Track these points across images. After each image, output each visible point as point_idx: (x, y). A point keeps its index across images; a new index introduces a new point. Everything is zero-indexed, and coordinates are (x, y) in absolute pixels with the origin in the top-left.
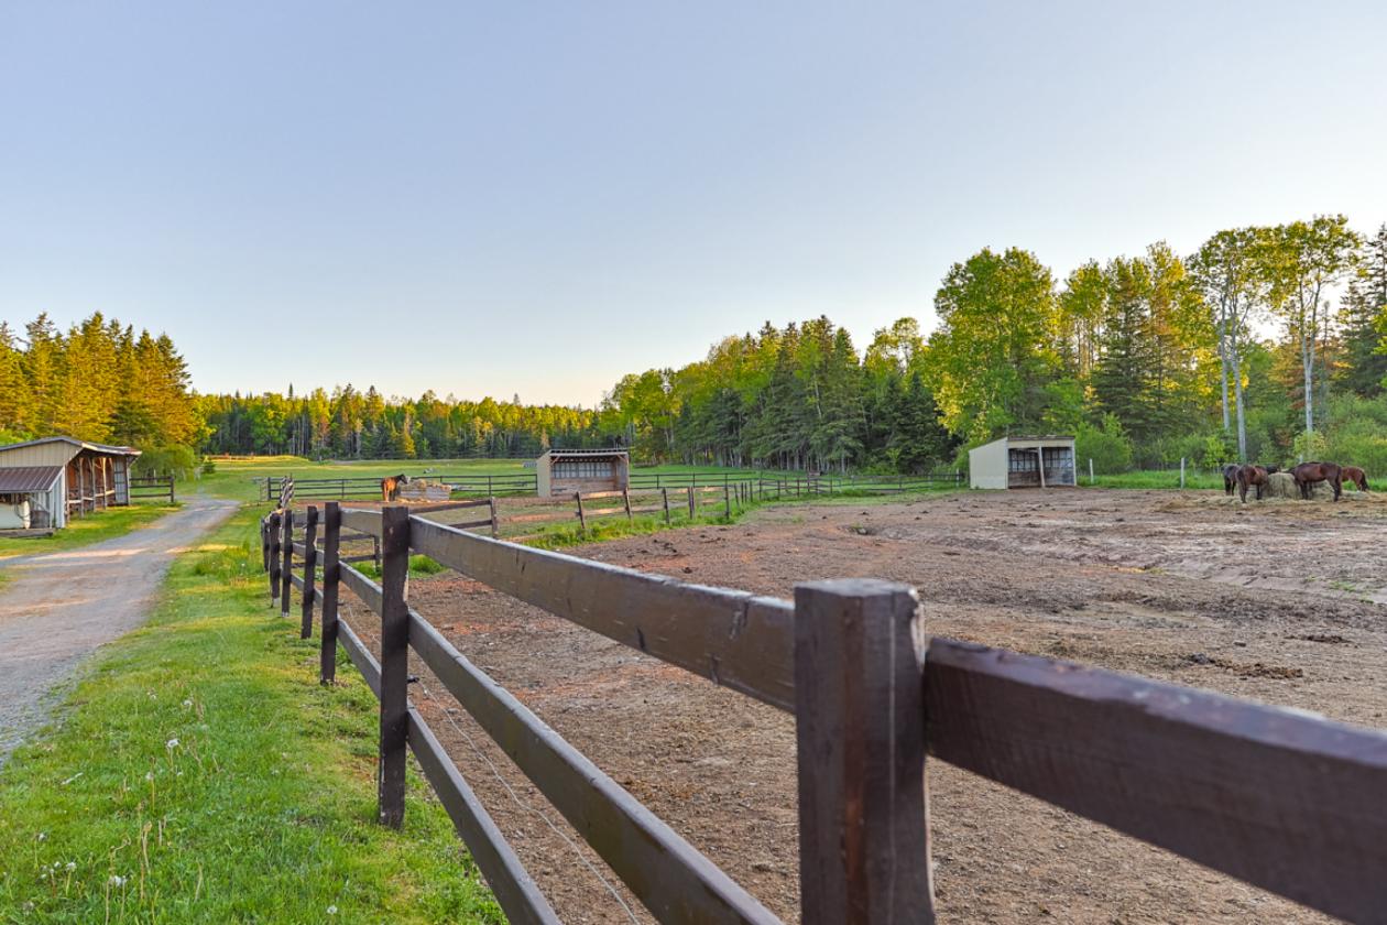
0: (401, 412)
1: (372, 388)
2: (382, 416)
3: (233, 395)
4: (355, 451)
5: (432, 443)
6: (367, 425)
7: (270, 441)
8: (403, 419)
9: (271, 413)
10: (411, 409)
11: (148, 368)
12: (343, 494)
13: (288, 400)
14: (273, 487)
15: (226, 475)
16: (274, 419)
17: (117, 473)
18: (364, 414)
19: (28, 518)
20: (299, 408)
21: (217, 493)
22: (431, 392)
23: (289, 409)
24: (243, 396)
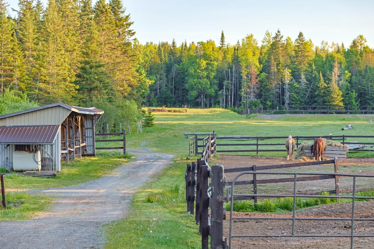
0: (330, 59)
1: (301, 35)
2: (310, 65)
3: (170, 43)
4: (283, 104)
5: (361, 95)
6: (295, 75)
7: (202, 93)
8: (331, 69)
9: (204, 63)
10: (340, 57)
11: (103, 30)
12: (257, 151)
13: (220, 48)
14: (200, 143)
15: (163, 128)
16: (207, 69)
17: (87, 129)
18: (293, 63)
19: (40, 163)
20: (229, 58)
21: (157, 147)
22: (361, 37)
23: (221, 58)
24: (178, 45)
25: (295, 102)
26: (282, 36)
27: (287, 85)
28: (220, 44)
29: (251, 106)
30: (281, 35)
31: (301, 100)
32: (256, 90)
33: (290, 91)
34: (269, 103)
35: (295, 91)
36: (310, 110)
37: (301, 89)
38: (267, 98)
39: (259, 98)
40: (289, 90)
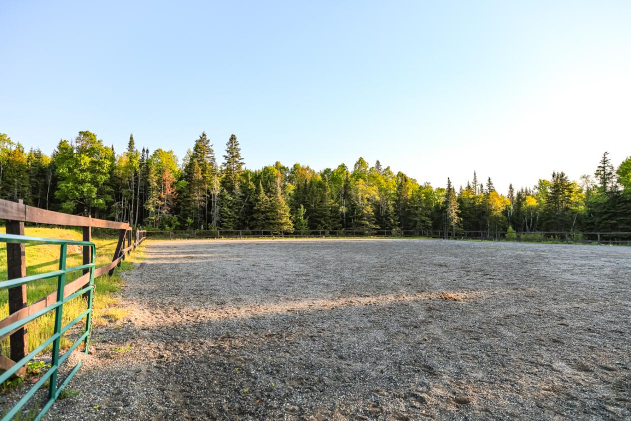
25: (226, 220)
26: (209, 141)
27: (216, 198)
28: (127, 150)
29: (163, 224)
30: (207, 140)
31: (235, 216)
32: (171, 201)
33: (221, 205)
34: (190, 220)
35: (227, 205)
36: (247, 230)
37: (235, 202)
38: (187, 214)
39: (176, 214)
40: (219, 203)
